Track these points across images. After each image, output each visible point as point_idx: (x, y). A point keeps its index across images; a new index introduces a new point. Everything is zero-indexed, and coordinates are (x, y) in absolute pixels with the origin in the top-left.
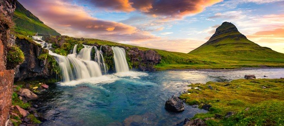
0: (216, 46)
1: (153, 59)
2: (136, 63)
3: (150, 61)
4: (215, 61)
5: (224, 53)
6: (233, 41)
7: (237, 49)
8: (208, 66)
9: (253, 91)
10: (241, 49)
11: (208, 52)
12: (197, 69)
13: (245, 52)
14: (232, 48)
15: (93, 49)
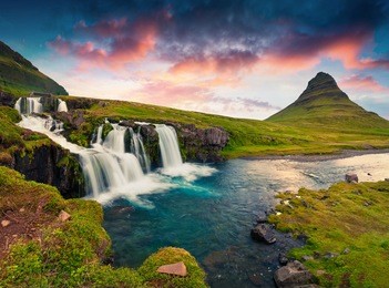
0: (309, 109)
1: (219, 142)
2: (193, 150)
3: (214, 145)
4: (307, 138)
5: (319, 120)
6: (331, 102)
7: (336, 114)
8: (298, 148)
9: (354, 213)
10: (341, 114)
11: (296, 117)
12: (282, 156)
13: (347, 119)
14: (330, 113)
15: (128, 132)
